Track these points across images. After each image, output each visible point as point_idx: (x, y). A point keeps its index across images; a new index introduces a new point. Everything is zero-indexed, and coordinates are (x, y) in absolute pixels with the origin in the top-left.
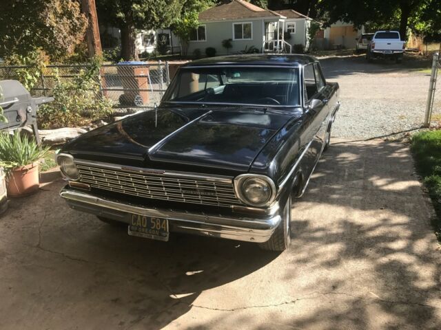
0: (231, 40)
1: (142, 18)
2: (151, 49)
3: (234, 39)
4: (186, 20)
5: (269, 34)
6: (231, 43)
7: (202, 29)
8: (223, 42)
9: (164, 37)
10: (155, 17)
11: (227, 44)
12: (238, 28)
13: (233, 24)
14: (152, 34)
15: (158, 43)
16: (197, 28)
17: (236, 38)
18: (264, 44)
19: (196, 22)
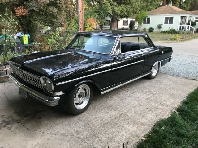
1: (119, 13)
3: (163, 24)
5: (183, 22)
7: (149, 19)
10: (125, 13)
12: (167, 19)
13: (165, 17)
14: (127, 21)
15: (130, 24)
16: (146, 18)
17: (165, 23)
18: (179, 27)
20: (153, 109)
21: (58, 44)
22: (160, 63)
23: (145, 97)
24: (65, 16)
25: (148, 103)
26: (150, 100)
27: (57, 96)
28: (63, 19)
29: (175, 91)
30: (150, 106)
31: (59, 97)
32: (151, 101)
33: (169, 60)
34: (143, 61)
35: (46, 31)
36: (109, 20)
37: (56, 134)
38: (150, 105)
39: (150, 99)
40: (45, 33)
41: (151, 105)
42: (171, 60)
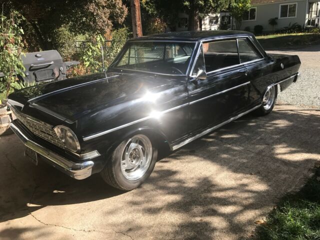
0: (277, 18)
1: (202, 5)
2: (215, 27)
3: (279, 18)
4: (240, 5)
5: (313, 13)
6: (277, 21)
7: (253, 11)
8: (269, 20)
9: (226, 18)
10: (212, 4)
11: (273, 22)
12: (284, 8)
13: (280, 5)
14: (217, 17)
15: (221, 22)
16: (249, 10)
17: (281, 17)
18: (307, 21)
19: (248, 5)
20: (270, 174)
21: (98, 64)
22: (279, 86)
23: (253, 151)
24: (108, 15)
25: (260, 162)
26: (264, 156)
27: (89, 160)
28: (105, 19)
29: (310, 136)
30: (263, 167)
31: (91, 162)
32: (265, 158)
33: (295, 80)
34: (248, 84)
35: (80, 43)
36: (186, 19)
37: (90, 231)
38: (263, 165)
39: (264, 154)
40: (79, 46)
41: (265, 166)
42: (298, 80)
